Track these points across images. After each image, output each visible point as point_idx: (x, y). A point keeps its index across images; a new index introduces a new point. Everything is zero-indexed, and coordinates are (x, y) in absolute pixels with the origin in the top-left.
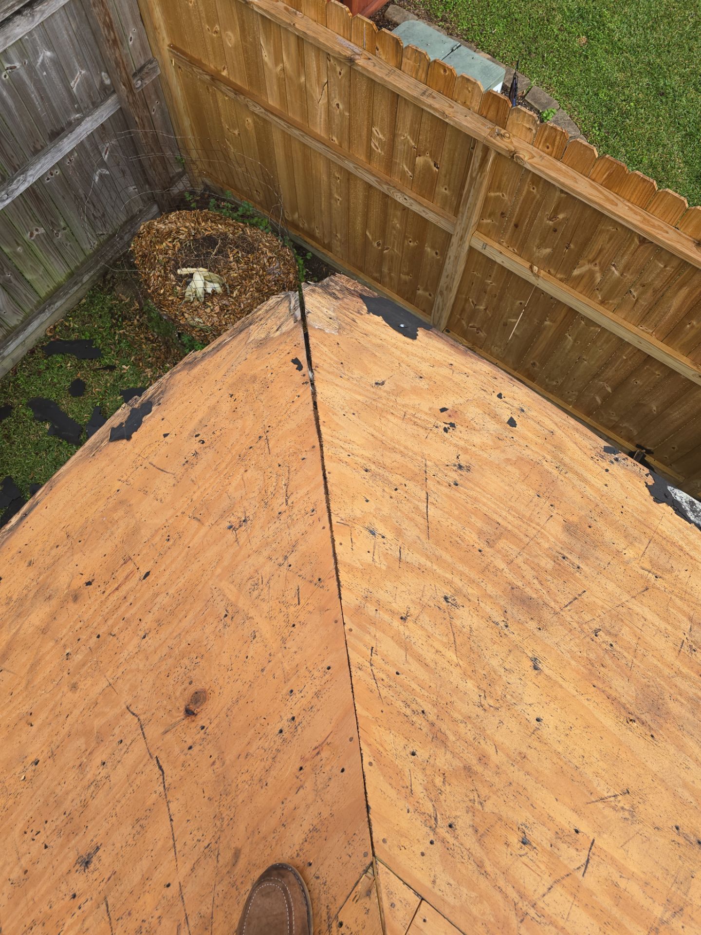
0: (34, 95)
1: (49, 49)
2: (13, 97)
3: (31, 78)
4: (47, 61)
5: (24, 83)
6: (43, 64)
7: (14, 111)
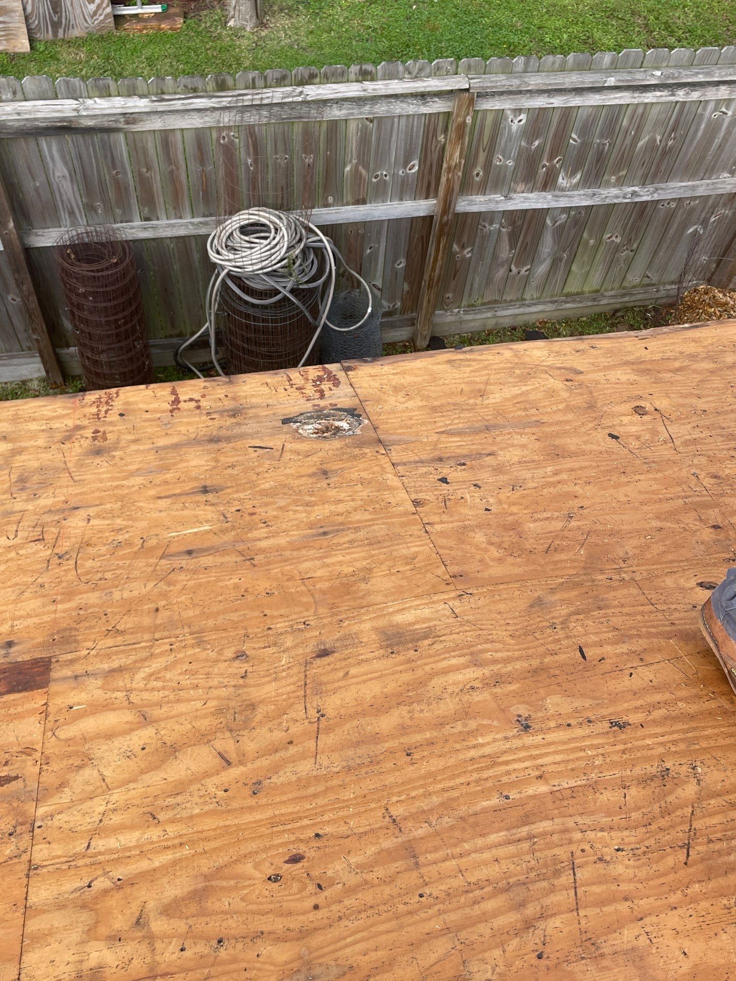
2: (705, 132)
5: (720, 129)
7: (696, 141)
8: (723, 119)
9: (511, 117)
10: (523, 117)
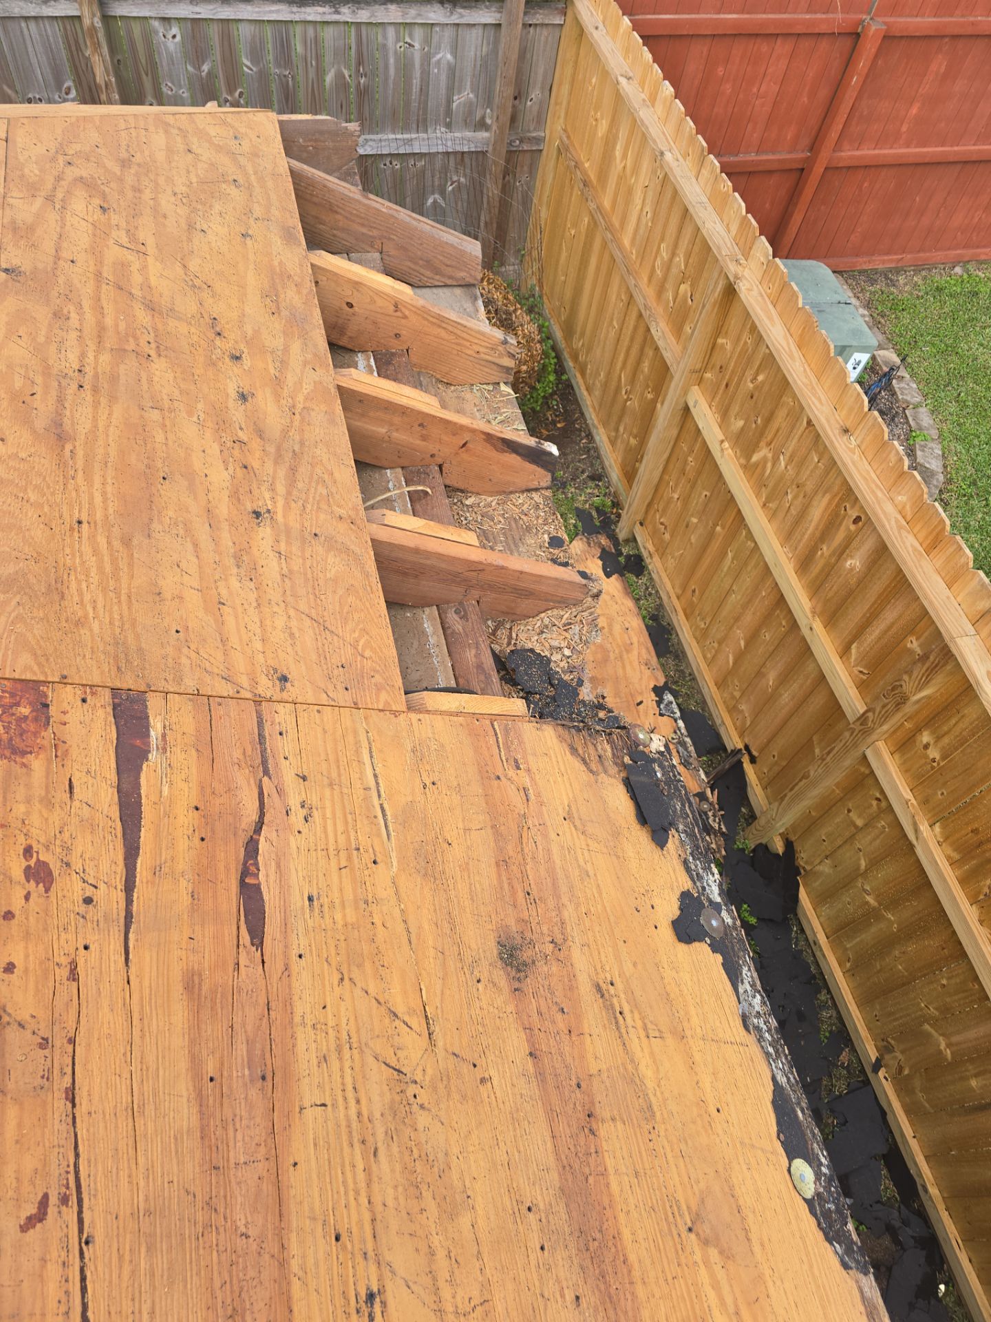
0: (416, 82)
1: (451, 53)
2: (397, 69)
3: (422, 65)
4: (444, 62)
5: (413, 65)
6: (439, 62)
7: (391, 81)
8: (413, 54)
9: (161, 31)
10: (175, 30)
